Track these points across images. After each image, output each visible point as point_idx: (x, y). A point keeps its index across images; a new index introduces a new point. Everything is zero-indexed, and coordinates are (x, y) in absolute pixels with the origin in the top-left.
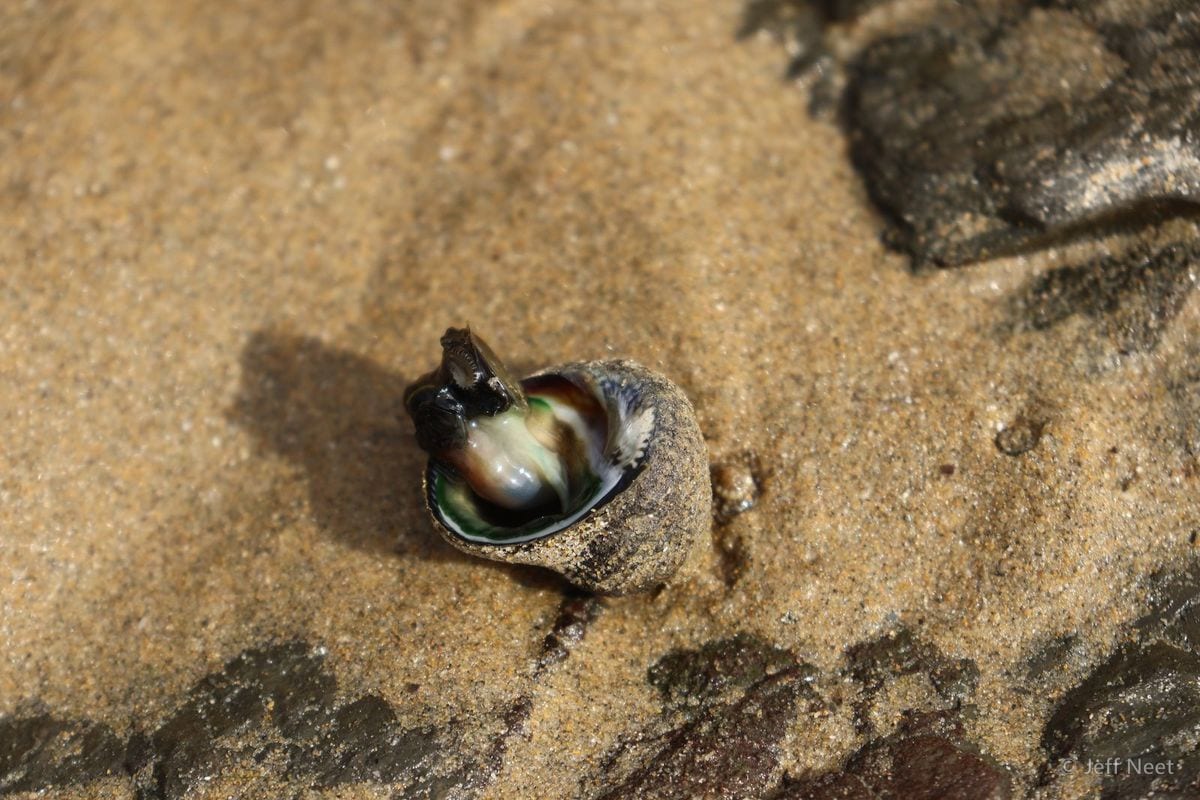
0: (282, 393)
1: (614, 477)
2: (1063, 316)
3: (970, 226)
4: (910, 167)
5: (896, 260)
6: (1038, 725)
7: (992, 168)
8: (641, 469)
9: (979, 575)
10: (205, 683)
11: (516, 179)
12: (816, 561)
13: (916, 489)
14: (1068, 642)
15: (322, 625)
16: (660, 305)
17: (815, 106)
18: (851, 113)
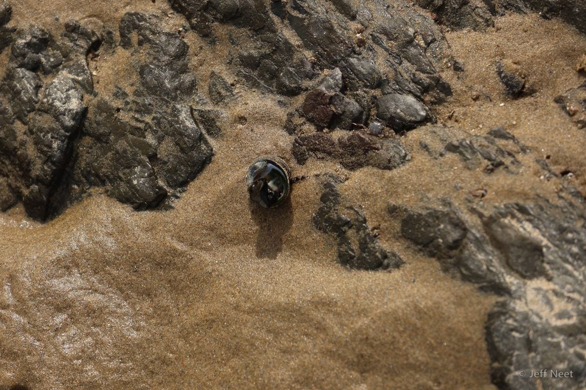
0: (265, 251)
1: (270, 165)
2: (217, 127)
3: (203, 147)
4: (194, 164)
5: (213, 159)
6: (296, 97)
7: (191, 147)
8: (267, 160)
9: (270, 119)
10: (325, 232)
11: (212, 229)
12: (275, 145)
13: (257, 134)
14: (279, 101)
15: (309, 218)
16: (232, 189)
17: (184, 191)
18: (184, 184)
